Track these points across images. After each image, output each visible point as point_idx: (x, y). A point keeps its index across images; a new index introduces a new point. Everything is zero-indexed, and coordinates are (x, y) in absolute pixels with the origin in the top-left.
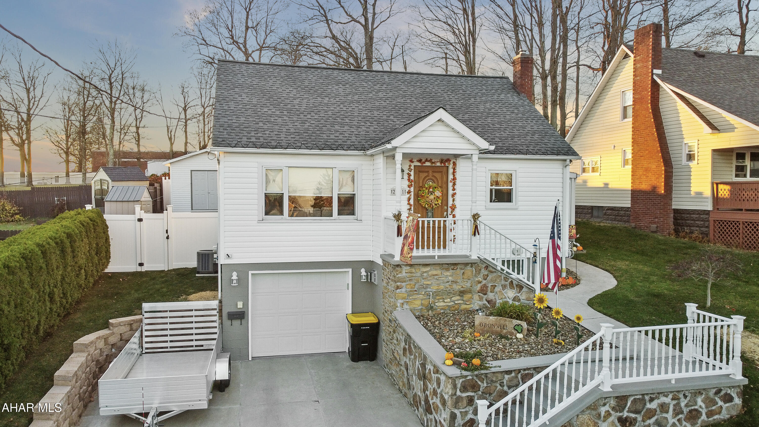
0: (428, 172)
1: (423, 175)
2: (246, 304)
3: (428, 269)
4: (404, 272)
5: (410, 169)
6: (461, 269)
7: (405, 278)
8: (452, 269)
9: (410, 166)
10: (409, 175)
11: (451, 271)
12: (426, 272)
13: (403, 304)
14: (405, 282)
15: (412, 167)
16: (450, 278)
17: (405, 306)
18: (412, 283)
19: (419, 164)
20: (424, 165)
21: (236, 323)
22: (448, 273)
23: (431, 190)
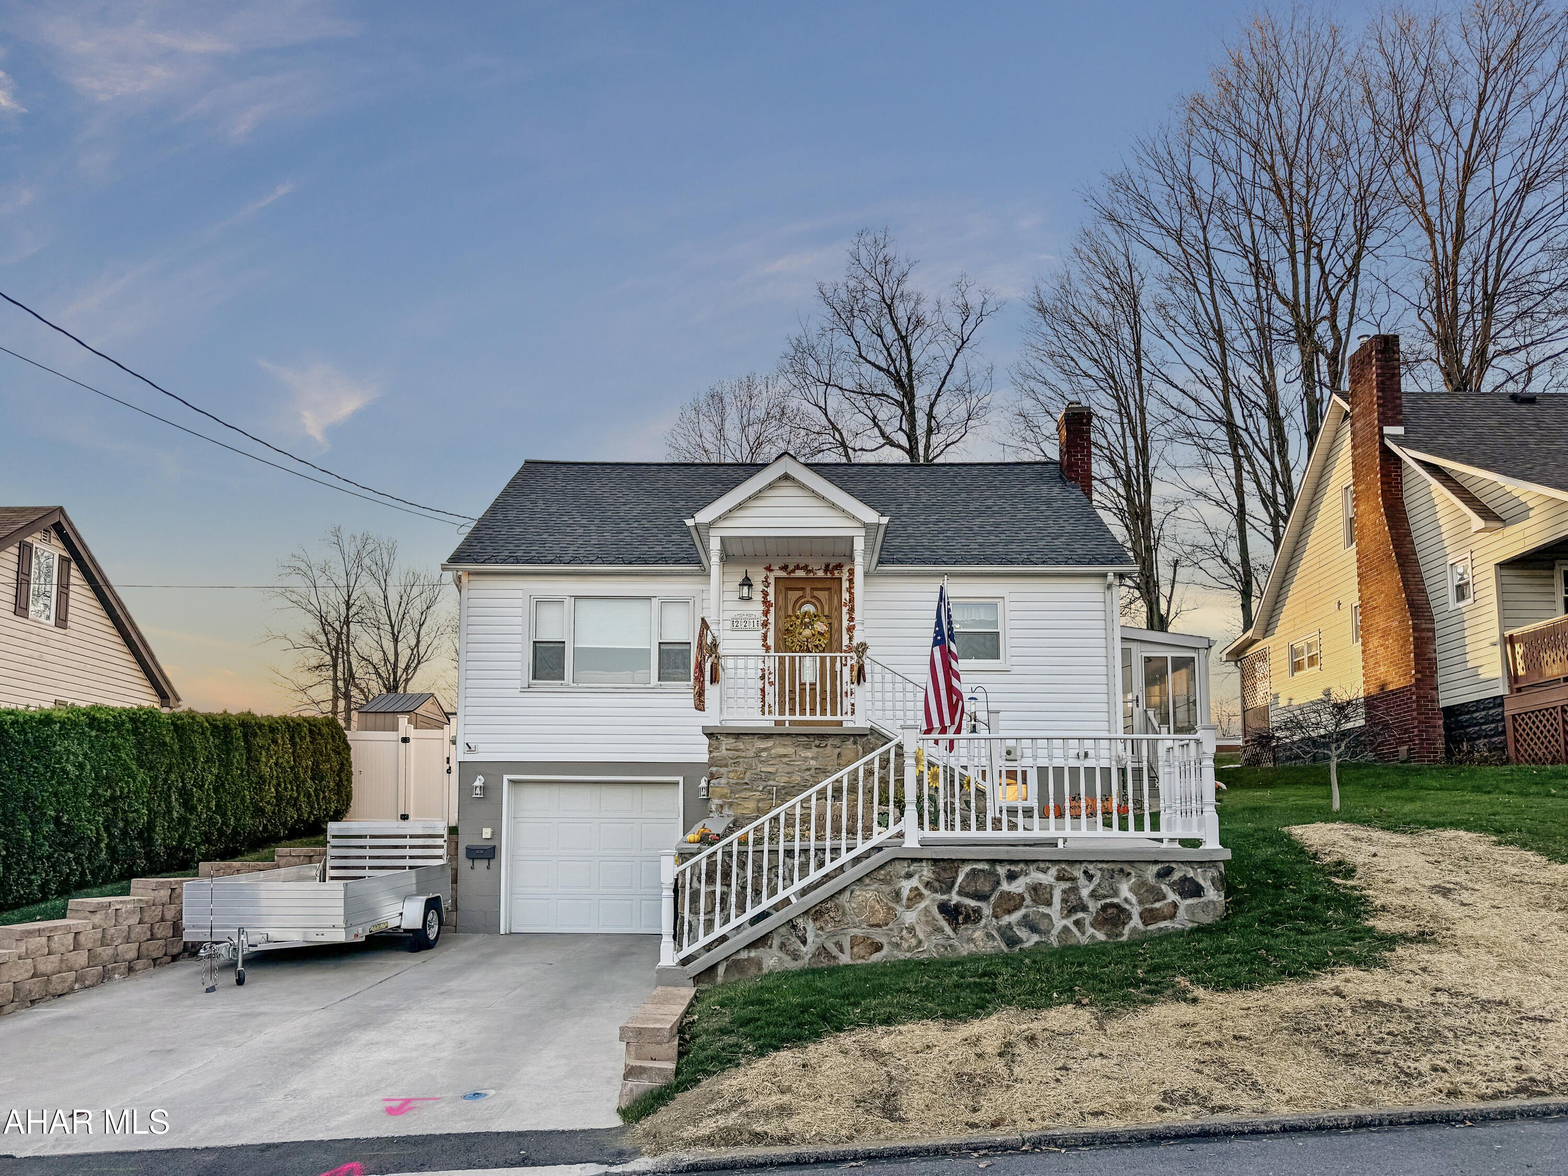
0: (803, 589)
1: (793, 595)
2: (497, 833)
3: (769, 743)
4: (724, 747)
5: (766, 583)
6: (835, 747)
7: (725, 759)
8: (818, 746)
9: (767, 578)
10: (765, 594)
11: (815, 750)
12: (764, 750)
13: (722, 806)
14: (726, 766)
15: (772, 580)
16: (813, 763)
17: (726, 811)
18: (740, 769)
19: (783, 574)
20: (793, 575)
21: (481, 865)
22: (809, 754)
23: (807, 620)
